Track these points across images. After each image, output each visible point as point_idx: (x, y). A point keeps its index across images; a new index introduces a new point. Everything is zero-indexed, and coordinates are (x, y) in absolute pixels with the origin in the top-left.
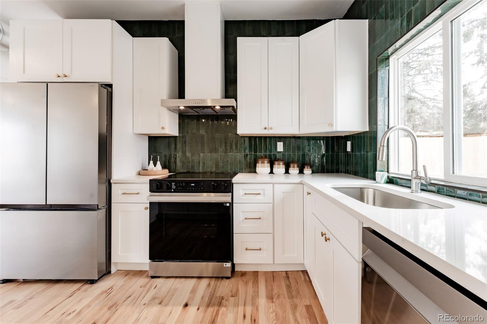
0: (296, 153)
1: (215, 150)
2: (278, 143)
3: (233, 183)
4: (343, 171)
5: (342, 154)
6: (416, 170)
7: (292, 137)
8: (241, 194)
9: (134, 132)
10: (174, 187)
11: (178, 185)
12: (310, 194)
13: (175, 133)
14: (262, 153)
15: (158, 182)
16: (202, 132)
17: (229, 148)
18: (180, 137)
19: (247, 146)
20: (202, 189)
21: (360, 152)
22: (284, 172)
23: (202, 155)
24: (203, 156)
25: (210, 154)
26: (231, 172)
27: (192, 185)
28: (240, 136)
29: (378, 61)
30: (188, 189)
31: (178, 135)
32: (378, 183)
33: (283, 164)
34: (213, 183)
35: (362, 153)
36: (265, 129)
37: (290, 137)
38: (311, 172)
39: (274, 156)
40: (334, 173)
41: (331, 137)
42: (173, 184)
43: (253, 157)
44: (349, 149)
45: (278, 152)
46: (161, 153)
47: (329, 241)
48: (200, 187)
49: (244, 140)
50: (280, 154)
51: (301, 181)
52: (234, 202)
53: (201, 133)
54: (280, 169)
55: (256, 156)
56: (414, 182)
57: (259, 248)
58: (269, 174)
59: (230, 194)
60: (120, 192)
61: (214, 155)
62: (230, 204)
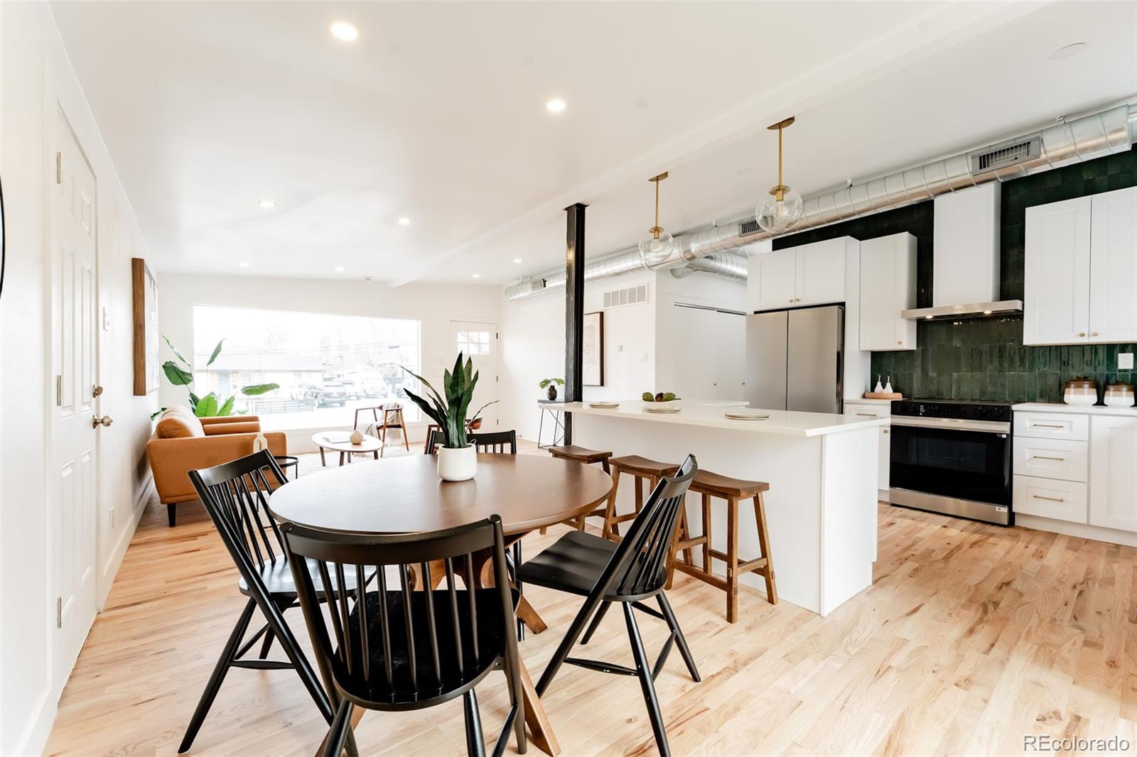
1: (981, 368)
2: (1121, 356)
3: (1013, 411)
8: (1028, 425)
9: (861, 349)
10: (922, 409)
11: (929, 409)
13: (914, 347)
14: (1079, 372)
15: (899, 405)
16: (957, 343)
17: (1006, 365)
18: (919, 351)
23: (955, 375)
24: (958, 376)
25: (970, 374)
28: (1028, 346)
30: (942, 413)
31: (915, 349)
34: (980, 408)
36: (1083, 335)
42: (922, 407)
43: (1058, 379)
45: (1121, 370)
46: (889, 373)
50: (1125, 373)
52: (1015, 434)
53: (954, 344)
54: (1119, 398)
57: (1058, 499)
58: (1093, 405)
59: (1009, 423)
61: (978, 375)
62: (1007, 435)
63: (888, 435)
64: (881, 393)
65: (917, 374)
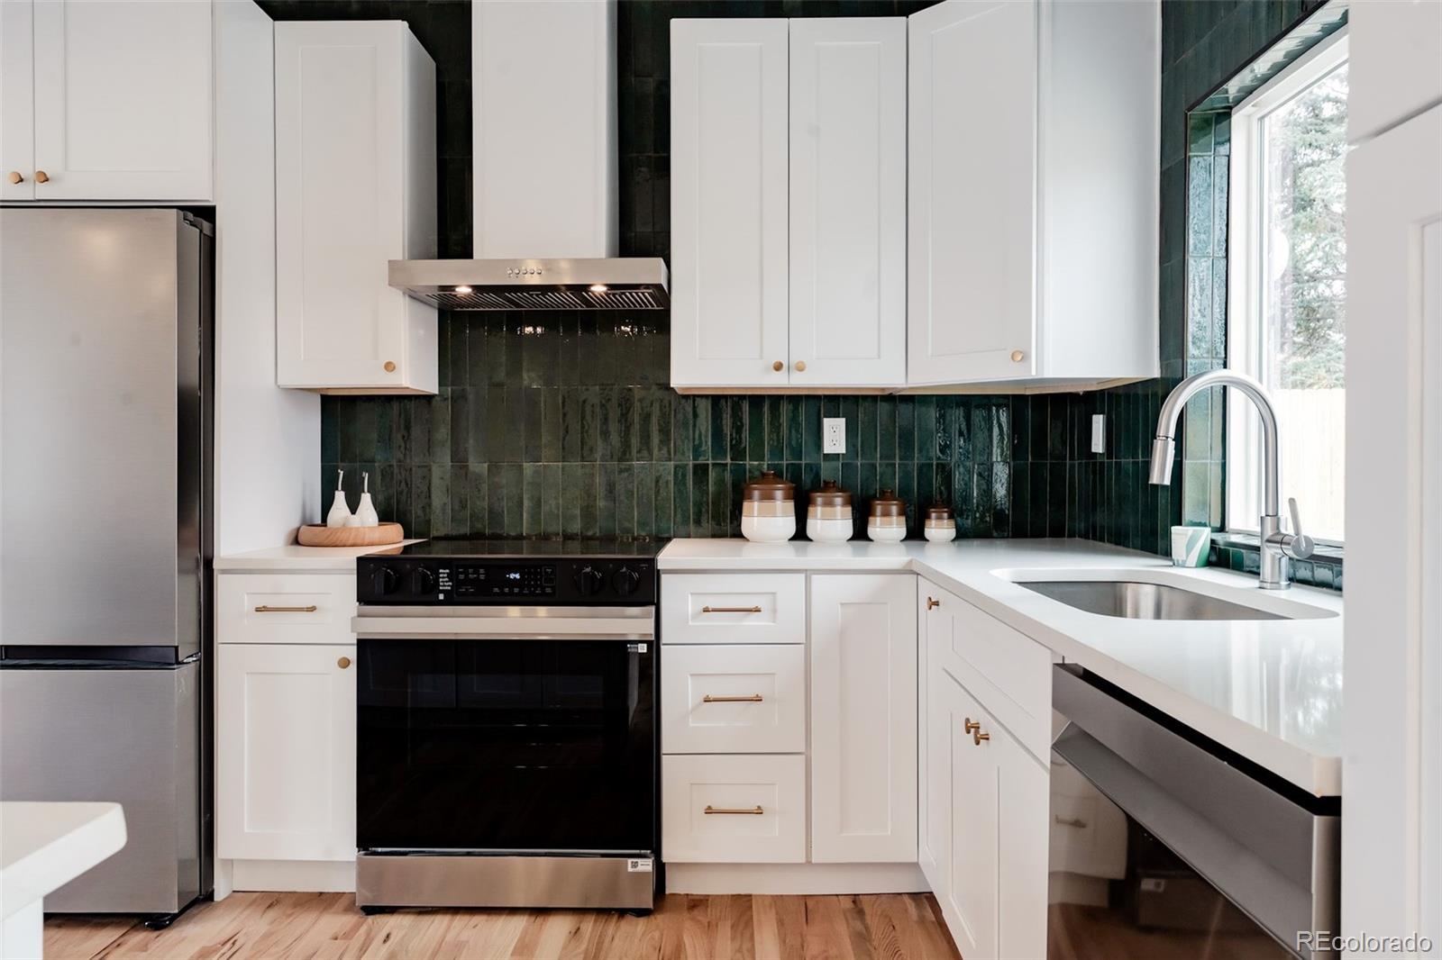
0: (897, 461)
1: (585, 453)
2: (828, 423)
3: (658, 571)
4: (1080, 531)
5: (1076, 462)
6: (1276, 515)
7: (882, 396)
8: (690, 611)
9: (279, 384)
10: (445, 584)
11: (462, 577)
12: (937, 604)
13: (430, 385)
14: (764, 461)
15: (388, 568)
16: (531, 379)
17: (635, 442)
18: (446, 399)
19: (707, 430)
20: (548, 590)
21: (1135, 455)
22: (850, 533)
23: (528, 467)
24: (536, 472)
25: (560, 464)
26: (643, 534)
27: (512, 576)
28: (680, 392)
29: (1191, 123)
30: (496, 590)
31: (437, 392)
32: (1178, 566)
33: (845, 504)
34: (588, 570)
35: (1140, 459)
36: (778, 367)
37: (874, 398)
38: (952, 533)
39: (812, 470)
40: (1044, 536)
41: (1034, 397)
42: (444, 572)
43: (728, 476)
44: (1098, 445)
45: (828, 455)
46: (369, 461)
47: (988, 744)
48: (541, 586)
49: (694, 408)
50: (833, 463)
51: (911, 561)
52: (664, 639)
53: (526, 383)
54: (831, 521)
55: (739, 473)
56: (1269, 553)
57: (754, 808)
58: (791, 539)
59: (653, 608)
60: (249, 604)
61: (575, 465)
62: (649, 643)
63: (352, 670)
64: (344, 527)
65: (441, 468)
